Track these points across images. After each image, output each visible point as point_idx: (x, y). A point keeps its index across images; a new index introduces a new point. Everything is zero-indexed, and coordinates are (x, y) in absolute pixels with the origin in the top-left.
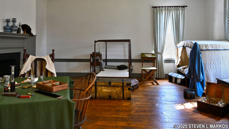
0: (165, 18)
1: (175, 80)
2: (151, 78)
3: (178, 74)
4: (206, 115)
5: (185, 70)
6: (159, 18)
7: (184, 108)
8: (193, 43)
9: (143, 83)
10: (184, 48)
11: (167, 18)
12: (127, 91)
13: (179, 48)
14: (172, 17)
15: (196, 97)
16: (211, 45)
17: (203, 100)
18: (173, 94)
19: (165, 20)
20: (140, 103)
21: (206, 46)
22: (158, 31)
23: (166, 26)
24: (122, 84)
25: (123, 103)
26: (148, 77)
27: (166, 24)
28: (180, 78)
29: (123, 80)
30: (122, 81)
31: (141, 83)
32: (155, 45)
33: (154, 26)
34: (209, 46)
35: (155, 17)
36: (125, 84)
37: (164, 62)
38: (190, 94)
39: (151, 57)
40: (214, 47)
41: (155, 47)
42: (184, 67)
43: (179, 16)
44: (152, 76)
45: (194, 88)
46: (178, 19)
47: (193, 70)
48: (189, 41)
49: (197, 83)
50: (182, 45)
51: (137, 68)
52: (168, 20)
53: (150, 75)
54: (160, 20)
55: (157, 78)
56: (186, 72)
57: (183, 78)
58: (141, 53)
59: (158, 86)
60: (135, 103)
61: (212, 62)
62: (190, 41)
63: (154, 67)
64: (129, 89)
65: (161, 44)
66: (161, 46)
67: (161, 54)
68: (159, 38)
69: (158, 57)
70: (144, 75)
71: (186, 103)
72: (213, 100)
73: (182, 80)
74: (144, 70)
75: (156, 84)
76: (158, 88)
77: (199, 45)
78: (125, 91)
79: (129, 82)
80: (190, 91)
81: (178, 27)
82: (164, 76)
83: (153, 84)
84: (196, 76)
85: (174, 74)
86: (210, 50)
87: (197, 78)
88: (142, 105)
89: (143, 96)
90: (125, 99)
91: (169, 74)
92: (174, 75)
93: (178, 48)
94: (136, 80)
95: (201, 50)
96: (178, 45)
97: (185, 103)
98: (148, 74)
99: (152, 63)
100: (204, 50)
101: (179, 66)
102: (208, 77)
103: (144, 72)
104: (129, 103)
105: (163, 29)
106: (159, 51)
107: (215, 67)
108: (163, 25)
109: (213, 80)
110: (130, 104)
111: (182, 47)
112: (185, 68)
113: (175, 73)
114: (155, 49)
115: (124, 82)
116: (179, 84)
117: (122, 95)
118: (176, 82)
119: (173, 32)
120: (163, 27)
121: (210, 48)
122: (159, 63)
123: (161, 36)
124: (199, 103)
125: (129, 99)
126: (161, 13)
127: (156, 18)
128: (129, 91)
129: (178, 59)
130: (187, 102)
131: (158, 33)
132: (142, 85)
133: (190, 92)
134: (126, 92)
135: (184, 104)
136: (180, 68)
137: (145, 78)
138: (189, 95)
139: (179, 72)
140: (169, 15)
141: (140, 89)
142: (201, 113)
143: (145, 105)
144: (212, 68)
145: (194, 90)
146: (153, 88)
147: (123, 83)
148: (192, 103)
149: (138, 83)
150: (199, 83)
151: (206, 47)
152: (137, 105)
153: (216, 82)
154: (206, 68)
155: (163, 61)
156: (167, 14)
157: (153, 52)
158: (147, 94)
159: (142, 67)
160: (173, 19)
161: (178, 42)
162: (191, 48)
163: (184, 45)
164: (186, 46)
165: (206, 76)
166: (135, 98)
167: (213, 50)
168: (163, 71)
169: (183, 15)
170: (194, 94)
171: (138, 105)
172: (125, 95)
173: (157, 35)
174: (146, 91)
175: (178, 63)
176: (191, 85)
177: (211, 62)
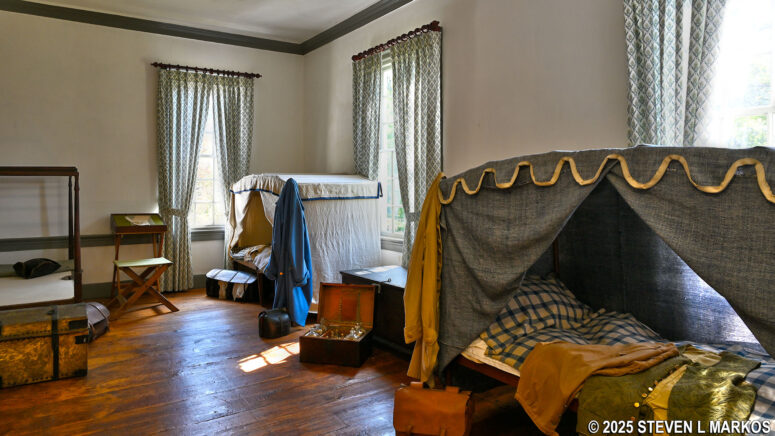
0: (195, 104)
1: (227, 290)
2: (151, 292)
3: (234, 272)
4: (324, 371)
5: (258, 257)
6: (175, 100)
7: (266, 364)
8: (282, 181)
9: (124, 314)
10: (255, 193)
11: (202, 104)
12: (69, 349)
13: (237, 196)
14: (216, 101)
15: (291, 329)
16: (326, 186)
17: (313, 331)
18: (228, 331)
19: (195, 110)
20: (123, 380)
21: (316, 188)
22: (171, 141)
23: (199, 129)
24: (49, 328)
25: (55, 391)
26: (138, 292)
27: (200, 122)
28: (243, 281)
29: (52, 313)
30: (49, 317)
31: (116, 314)
32: (160, 186)
33: (158, 124)
34: (323, 188)
35: (163, 95)
36: (63, 325)
37: (190, 240)
38: (278, 323)
39: (148, 224)
40: (334, 190)
41: (160, 193)
42: (255, 249)
43: (239, 100)
44: (154, 288)
45: (287, 305)
46: (233, 111)
47: (284, 255)
48: (270, 175)
49: (294, 292)
50: (248, 187)
51: (98, 265)
52: (204, 111)
53: (148, 284)
54: (179, 108)
55: (170, 289)
56: (259, 263)
57: (252, 280)
58: (113, 215)
59: (174, 317)
60: (104, 384)
61: (329, 232)
62: (274, 175)
63: (159, 256)
64: (79, 340)
65: (183, 184)
66: (183, 191)
67: (183, 213)
68: (174, 165)
69: (171, 226)
70: (122, 287)
71: (269, 351)
72: (335, 328)
73: (249, 288)
74: (126, 269)
75: (167, 310)
76: (178, 322)
77: (300, 187)
78: (62, 350)
79: (78, 316)
80: (276, 316)
81: (234, 135)
82: (191, 282)
83: (159, 313)
84: (292, 272)
85: (224, 272)
86: (324, 199)
87: (293, 276)
88: (134, 385)
89: (132, 356)
90: (63, 379)
91: (210, 274)
92: (223, 276)
93: (234, 195)
94: (100, 307)
95: (303, 200)
96: (236, 187)
97: (264, 350)
98: (140, 283)
99: (151, 245)
100: (312, 200)
101: (236, 248)
102: (320, 271)
103: (124, 277)
104: (84, 389)
105: (190, 136)
106: (174, 207)
107: (335, 243)
108: (190, 123)
109: (331, 277)
110: (88, 391)
111: (249, 193)
112: (257, 252)
113: (225, 268)
114: (160, 200)
115: (58, 317)
116: (239, 300)
117: (49, 367)
118: (229, 297)
119: (219, 148)
120: (190, 130)
121: (325, 194)
122: (175, 245)
123: (184, 158)
124: (304, 341)
125: (80, 374)
126: (182, 88)
127: (167, 102)
128: (77, 346)
129: (235, 227)
130: (271, 346)
131: (171, 147)
132: (119, 321)
133: (276, 319)
134: (67, 353)
135: (262, 353)
136: (240, 254)
137: (128, 297)
138: (273, 328)
139: (237, 266)
140: (209, 95)
141: (113, 333)
142: (310, 368)
143: (143, 381)
144: (330, 246)
145: (285, 309)
146: (161, 324)
147: (55, 323)
148: (284, 347)
149: (107, 314)
150: (299, 289)
151: (316, 192)
152: (117, 389)
153: (339, 281)
154: (314, 247)
155: (190, 236)
156: (203, 92)
157: (156, 210)
158: (144, 345)
159: (117, 258)
160: (219, 109)
161: (236, 179)
162: (278, 195)
163: (255, 186)
164: (263, 190)
165: (316, 268)
166: (101, 368)
167: (330, 199)
168: (189, 266)
169: (248, 99)
170: (285, 322)
171: (117, 386)
172: (61, 362)
173: (171, 154)
174: (139, 338)
175: (236, 239)
176: (278, 299)
177: (326, 231)
